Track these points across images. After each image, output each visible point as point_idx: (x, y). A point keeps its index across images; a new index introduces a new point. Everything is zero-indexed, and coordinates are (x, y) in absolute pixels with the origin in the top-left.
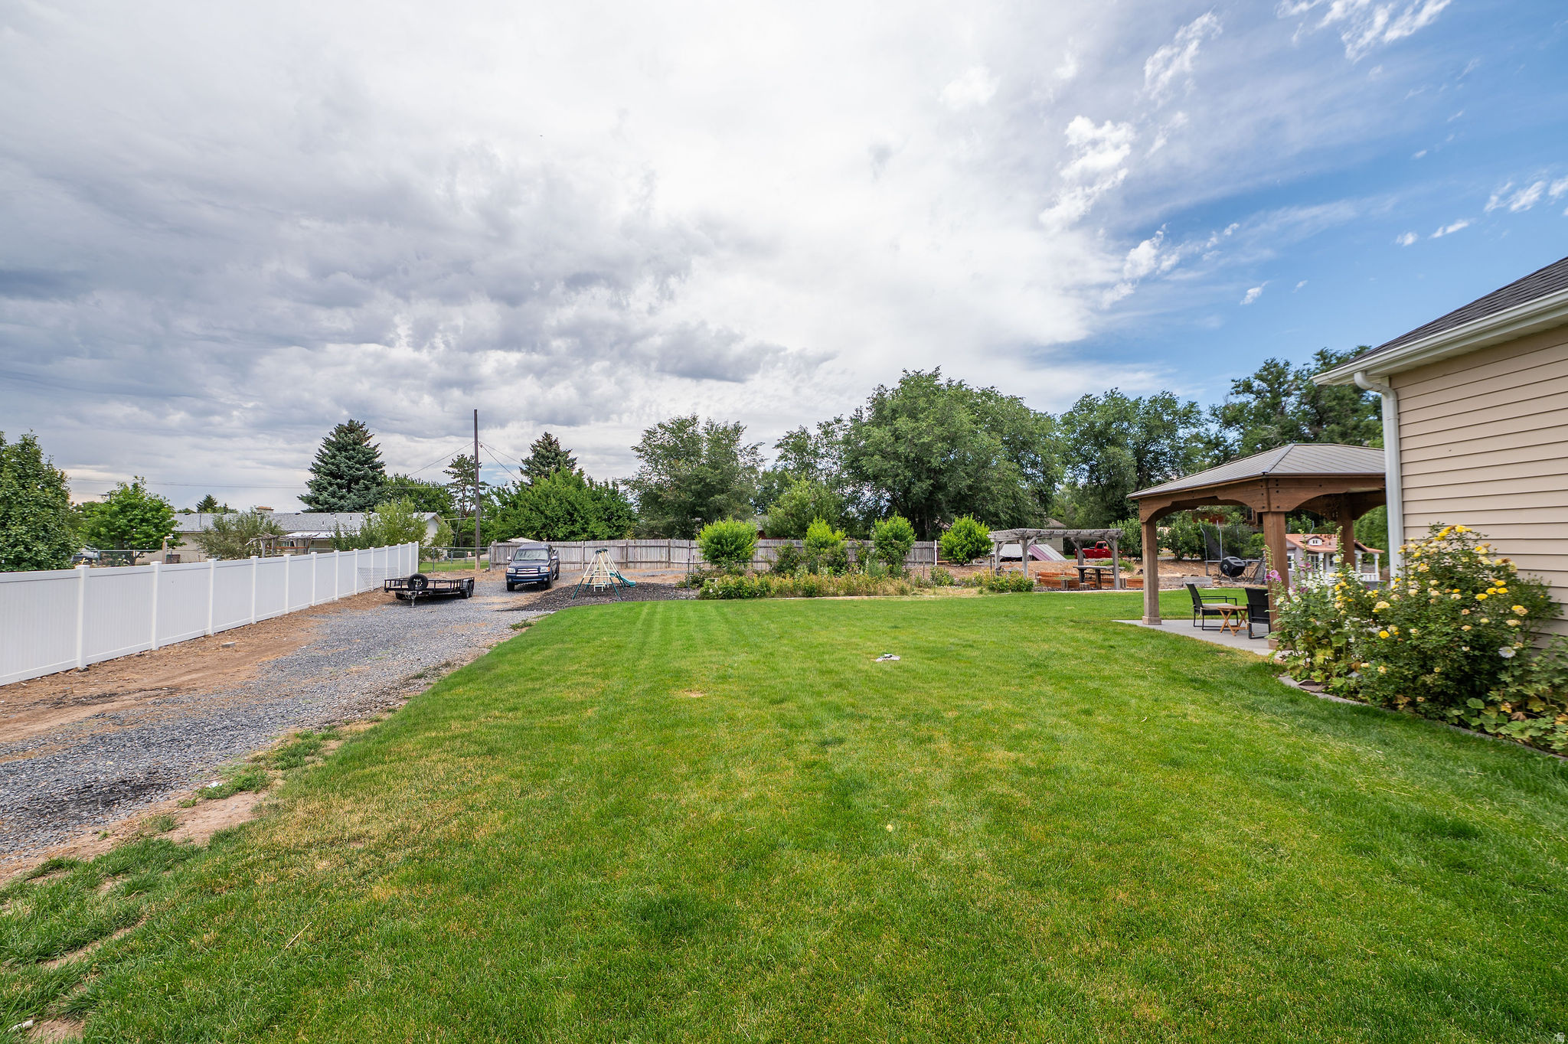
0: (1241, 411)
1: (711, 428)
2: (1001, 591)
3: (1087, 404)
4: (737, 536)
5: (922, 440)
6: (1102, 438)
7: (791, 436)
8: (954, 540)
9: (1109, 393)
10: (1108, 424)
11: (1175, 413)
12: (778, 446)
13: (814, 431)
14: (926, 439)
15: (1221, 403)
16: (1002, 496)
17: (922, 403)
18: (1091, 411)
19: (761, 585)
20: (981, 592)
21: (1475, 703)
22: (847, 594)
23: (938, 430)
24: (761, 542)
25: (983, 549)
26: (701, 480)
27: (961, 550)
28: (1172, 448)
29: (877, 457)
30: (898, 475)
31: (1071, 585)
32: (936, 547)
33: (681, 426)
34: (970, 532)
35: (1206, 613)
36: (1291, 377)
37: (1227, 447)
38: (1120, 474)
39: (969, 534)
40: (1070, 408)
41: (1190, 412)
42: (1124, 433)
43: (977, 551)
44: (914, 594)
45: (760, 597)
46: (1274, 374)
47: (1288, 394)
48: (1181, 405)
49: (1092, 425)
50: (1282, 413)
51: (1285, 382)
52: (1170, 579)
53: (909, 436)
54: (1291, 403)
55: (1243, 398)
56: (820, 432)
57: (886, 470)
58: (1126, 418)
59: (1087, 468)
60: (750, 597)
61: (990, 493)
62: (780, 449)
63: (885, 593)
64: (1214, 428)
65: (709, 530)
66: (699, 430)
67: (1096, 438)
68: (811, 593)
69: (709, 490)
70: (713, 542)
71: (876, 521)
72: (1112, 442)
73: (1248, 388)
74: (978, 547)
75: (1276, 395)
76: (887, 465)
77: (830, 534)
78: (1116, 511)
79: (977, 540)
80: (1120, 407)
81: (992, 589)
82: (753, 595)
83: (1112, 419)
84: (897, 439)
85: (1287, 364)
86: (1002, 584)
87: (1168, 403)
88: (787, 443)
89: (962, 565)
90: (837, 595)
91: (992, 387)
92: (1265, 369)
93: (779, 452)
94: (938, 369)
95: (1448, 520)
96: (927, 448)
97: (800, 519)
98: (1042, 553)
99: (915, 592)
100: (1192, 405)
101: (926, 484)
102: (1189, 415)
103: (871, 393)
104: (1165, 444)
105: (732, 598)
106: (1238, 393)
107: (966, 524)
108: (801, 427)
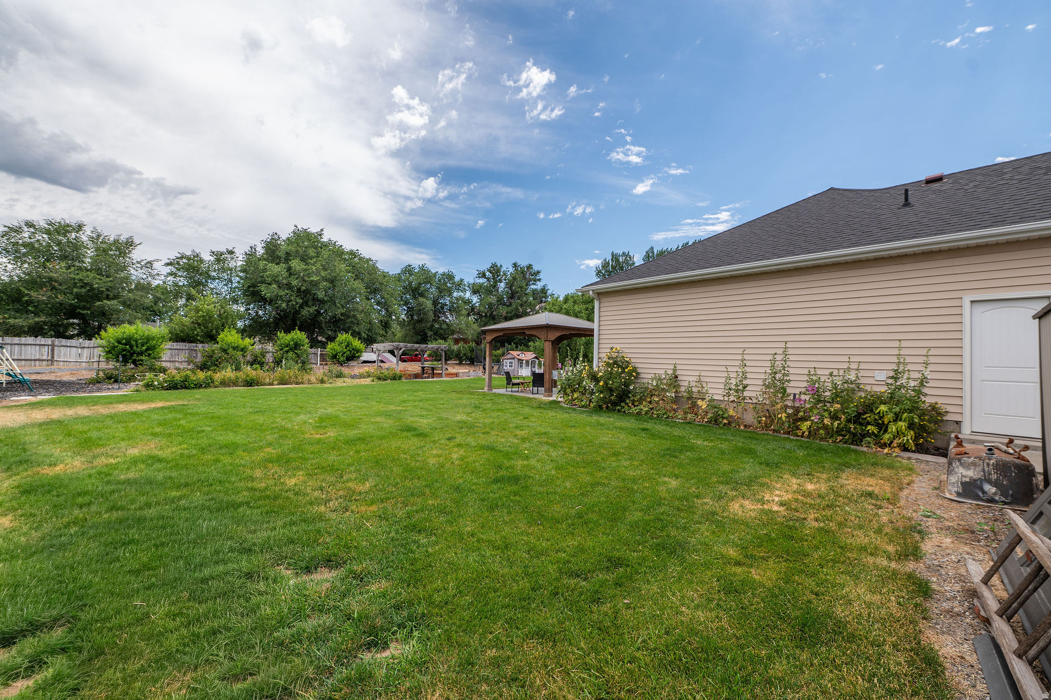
0: (481, 287)
1: (96, 238)
2: (385, 380)
3: (408, 270)
4: (149, 339)
5: (312, 279)
6: (416, 292)
7: (182, 258)
8: (338, 349)
9: (421, 266)
10: (420, 284)
11: (453, 283)
12: (167, 264)
13: (207, 257)
14: (315, 278)
15: (472, 282)
16: (364, 322)
17: (312, 252)
18: (411, 275)
19: (206, 377)
20: (373, 381)
21: (623, 404)
22: (279, 384)
23: (323, 273)
24: (169, 345)
25: (357, 355)
26: (86, 284)
27: (342, 355)
28: (450, 302)
29: (274, 286)
30: (291, 301)
31: (416, 376)
32: (319, 353)
33: (60, 229)
34: (348, 343)
35: (514, 384)
36: (502, 274)
37: (473, 305)
38: (425, 314)
39: (348, 346)
40: (399, 271)
41: (461, 284)
42: (427, 290)
43: (352, 356)
44: (330, 383)
45: (205, 387)
46: (495, 270)
47: (500, 281)
48: (457, 279)
49: (410, 283)
50: (497, 291)
51: (500, 275)
52: (463, 373)
53: (302, 274)
54: (502, 286)
55: (482, 280)
56: (212, 259)
57: (281, 296)
58: (429, 282)
59: (406, 308)
60: (196, 388)
61: (356, 319)
62: (170, 267)
63: (309, 382)
64: (468, 295)
65: (112, 333)
66: (83, 236)
67: (413, 292)
68: (251, 383)
69: (96, 295)
70: (119, 342)
71: (278, 333)
72: (422, 295)
73: (484, 275)
74: (354, 353)
75: (496, 282)
76: (282, 293)
77: (240, 341)
78: (421, 335)
79: (353, 349)
80: (426, 276)
81: (379, 379)
82: (198, 386)
83: (422, 282)
84: (290, 274)
85: (501, 266)
86: (385, 376)
87: (450, 277)
88: (178, 263)
89: (341, 365)
90: (272, 384)
91: (357, 250)
92: (492, 267)
93: (168, 269)
94: (322, 230)
95: (615, 346)
96: (315, 284)
97: (206, 327)
98: (387, 359)
99: (331, 381)
100: (462, 280)
101: (312, 309)
102: (459, 285)
103: (266, 237)
104: (447, 300)
105: (178, 389)
106: (479, 277)
107: (346, 338)
108: (193, 251)
